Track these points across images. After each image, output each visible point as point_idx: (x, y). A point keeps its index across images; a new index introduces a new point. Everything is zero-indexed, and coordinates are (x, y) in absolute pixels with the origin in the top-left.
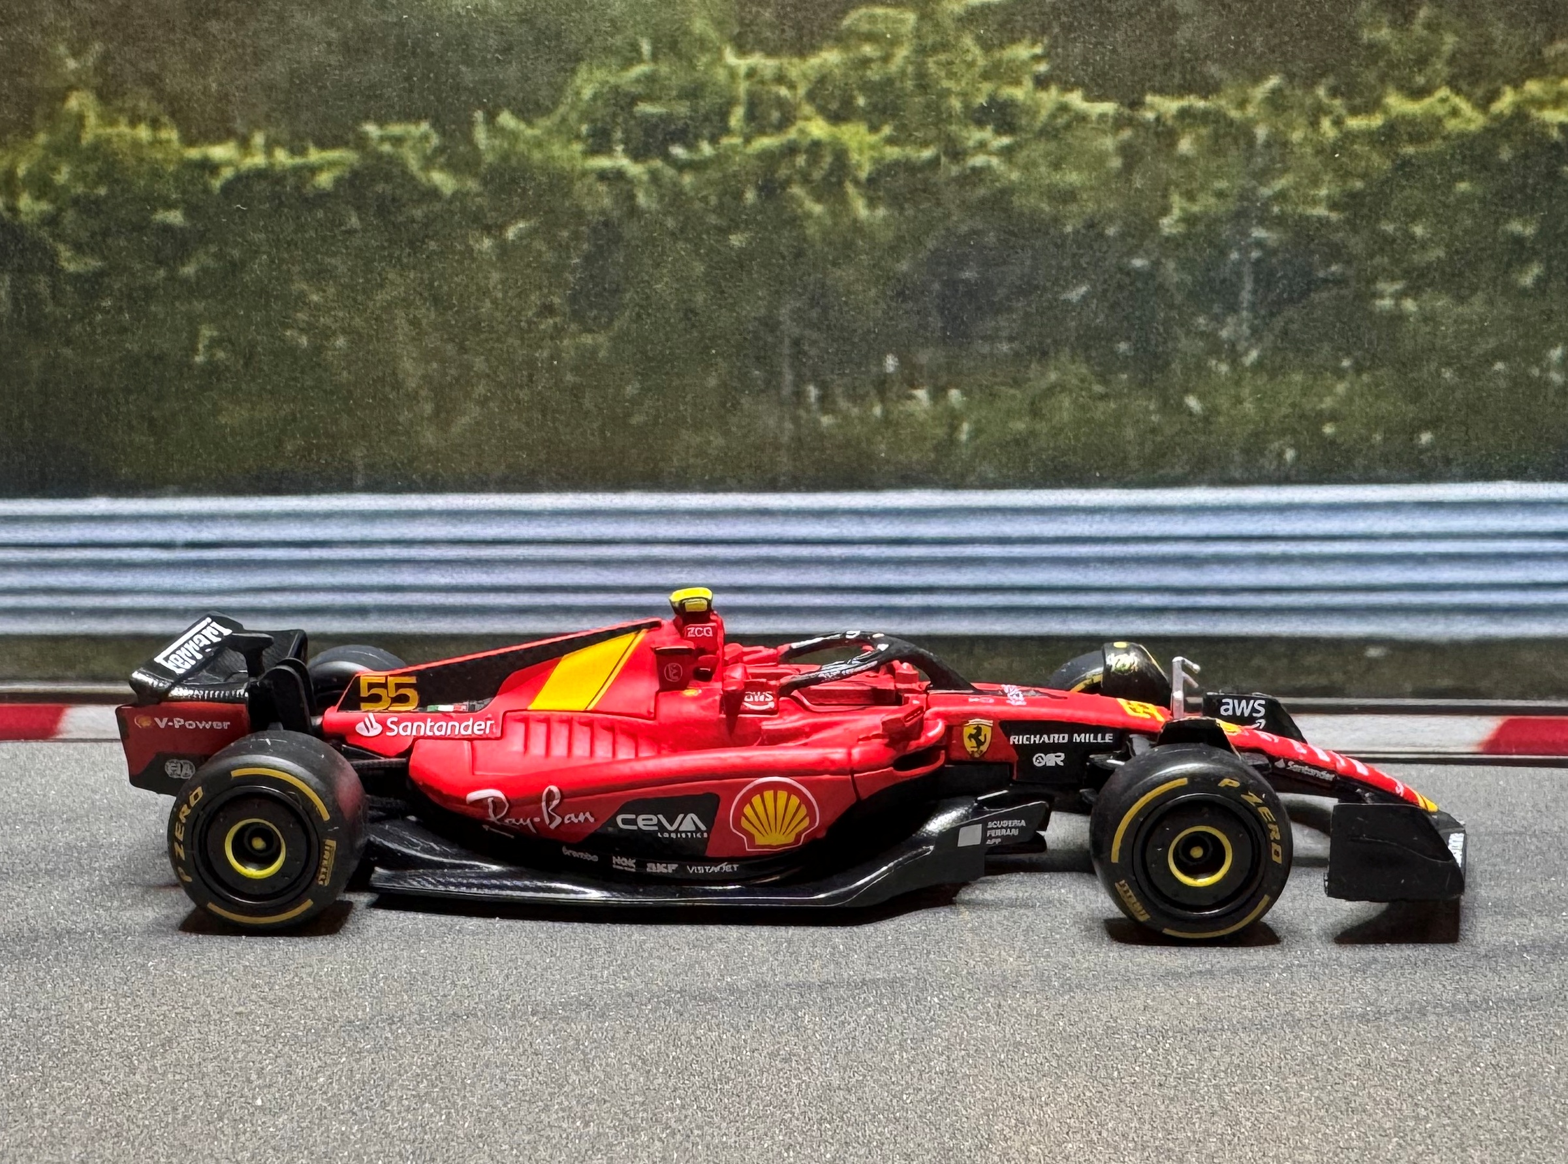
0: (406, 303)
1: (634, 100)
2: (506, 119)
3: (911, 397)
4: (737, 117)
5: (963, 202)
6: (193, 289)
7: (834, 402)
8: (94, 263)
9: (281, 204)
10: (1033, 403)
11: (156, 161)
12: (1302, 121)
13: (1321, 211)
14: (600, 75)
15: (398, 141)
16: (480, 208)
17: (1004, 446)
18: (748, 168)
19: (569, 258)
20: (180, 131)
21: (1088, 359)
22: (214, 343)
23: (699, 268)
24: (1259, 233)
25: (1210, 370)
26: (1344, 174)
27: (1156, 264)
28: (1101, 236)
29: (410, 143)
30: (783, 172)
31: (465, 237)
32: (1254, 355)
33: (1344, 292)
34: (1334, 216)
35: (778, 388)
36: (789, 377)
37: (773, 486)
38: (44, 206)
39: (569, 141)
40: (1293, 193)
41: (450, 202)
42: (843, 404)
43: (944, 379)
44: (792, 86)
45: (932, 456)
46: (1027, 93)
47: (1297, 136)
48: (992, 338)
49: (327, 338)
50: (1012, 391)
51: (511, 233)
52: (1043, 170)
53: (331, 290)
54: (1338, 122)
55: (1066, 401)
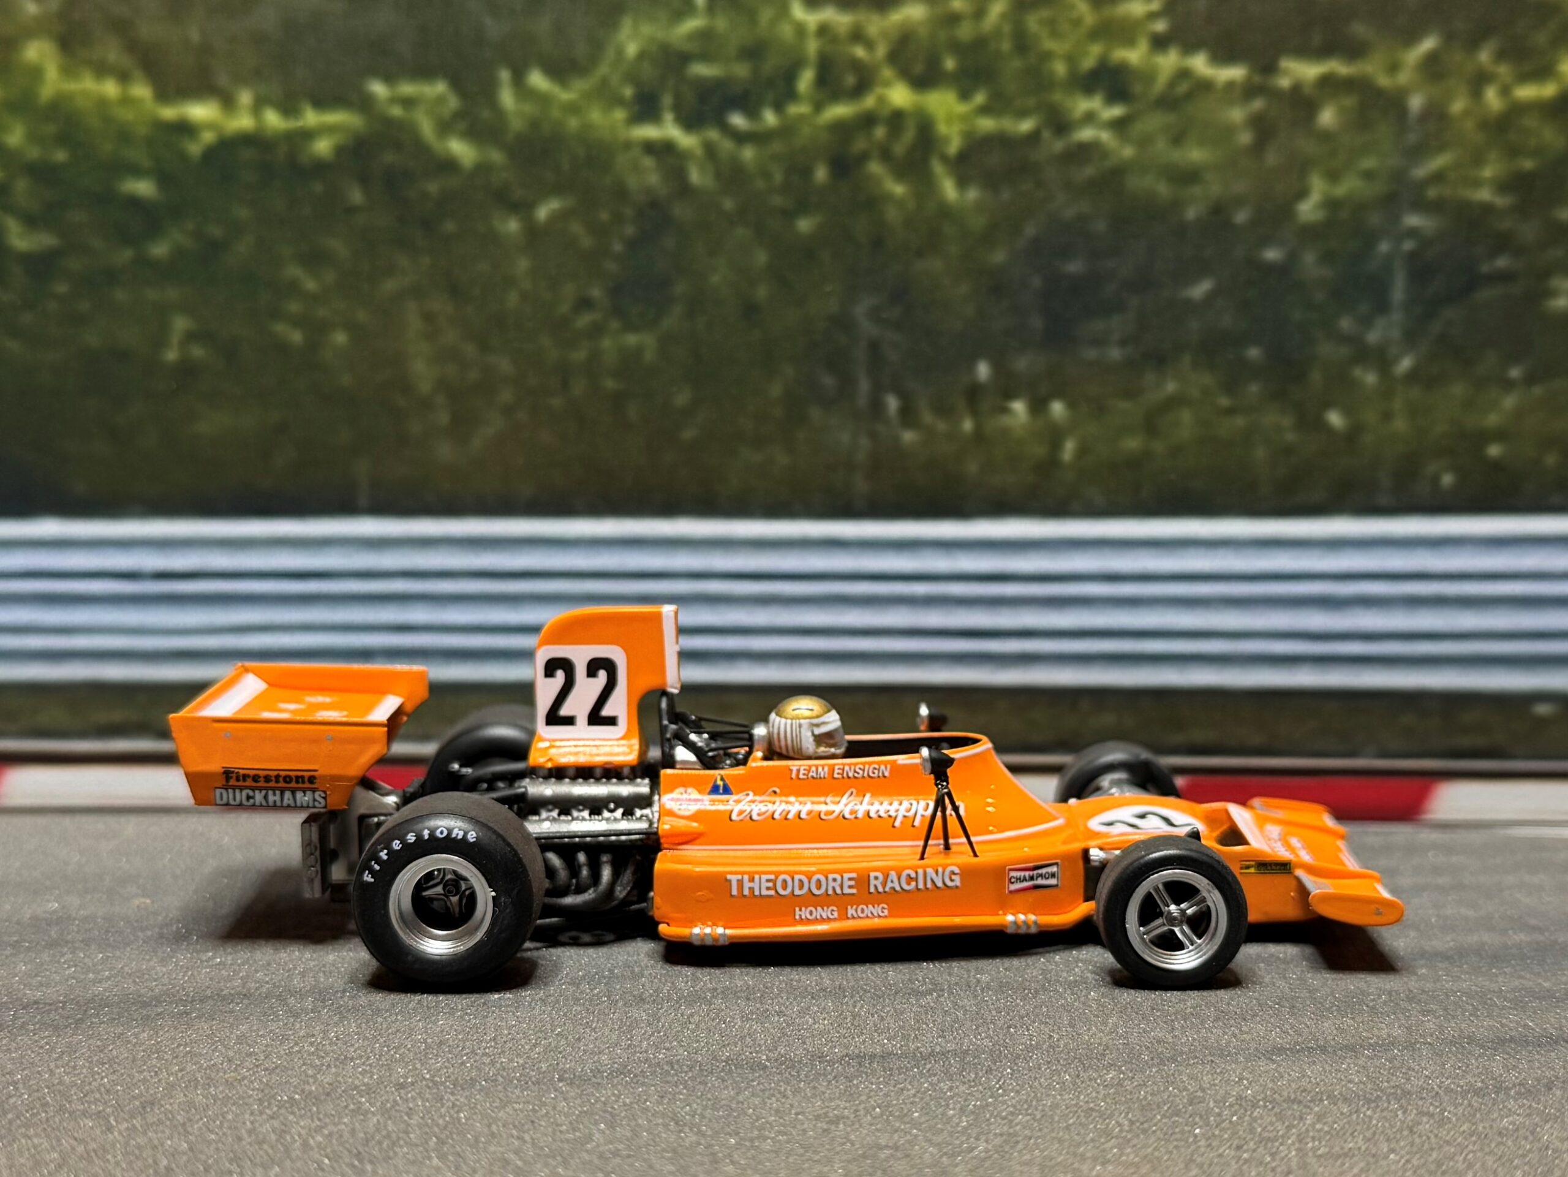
0: (418, 293)
1: (686, 58)
2: (537, 80)
3: (1005, 410)
4: (806, 80)
5: (1069, 182)
6: (167, 271)
7: (918, 415)
8: (48, 240)
9: (272, 175)
10: (1148, 417)
11: (126, 122)
12: (1462, 89)
13: (1484, 195)
14: (647, 30)
15: (408, 103)
16: (507, 184)
17: (1113, 468)
18: (819, 141)
19: (610, 243)
20: (154, 87)
21: (1212, 367)
22: (191, 337)
23: (761, 257)
24: (1413, 220)
25: (1354, 381)
26: (1513, 152)
27: (1293, 257)
28: (1228, 222)
29: (422, 107)
30: (860, 145)
31: (487, 215)
32: (1406, 364)
33: (1514, 289)
34: (1502, 201)
35: (852, 396)
36: (864, 385)
37: (846, 511)
39: (611, 107)
40: (1452, 175)
41: (471, 176)
42: (927, 417)
43: (1045, 389)
44: (869, 45)
45: (1031, 478)
46: (1143, 56)
47: (1458, 106)
48: (1099, 342)
49: (323, 332)
50: (1124, 405)
51: (543, 212)
52: (1161, 146)
53: (330, 276)
54: (1505, 91)
55: (1186, 416)
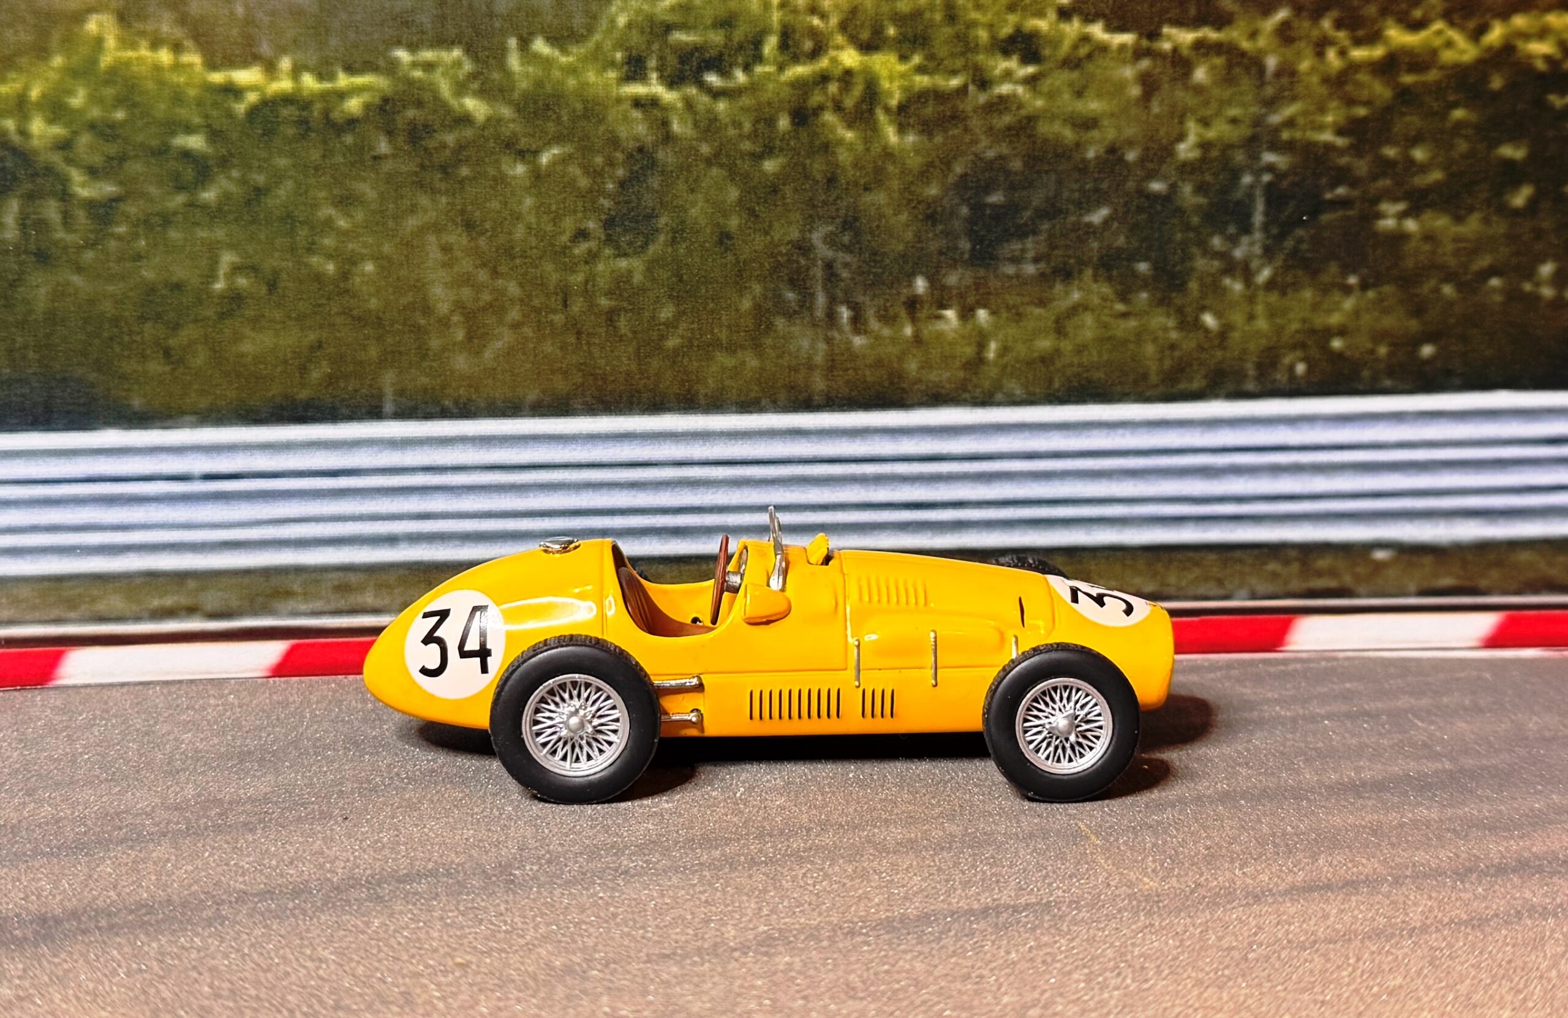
0: (437, 228)
1: (668, 28)
2: (540, 46)
3: (939, 317)
4: (770, 45)
5: (991, 128)
6: (215, 214)
7: (866, 323)
8: (109, 189)
9: (309, 129)
10: (1057, 321)
11: (178, 86)
12: (1309, 52)
13: (1327, 137)
15: (429, 67)
16: (514, 134)
17: (1030, 363)
18: (782, 95)
19: (603, 183)
20: (204, 56)
21: (1109, 279)
22: (236, 269)
23: (733, 194)
24: (1269, 157)
25: (1225, 290)
26: (1350, 102)
27: (1173, 187)
28: (1121, 160)
29: (440, 70)
30: (816, 99)
31: (497, 161)
32: (1265, 274)
33: (1351, 213)
34: (1341, 142)
35: (811, 309)
36: (821, 300)
37: (807, 405)
38: (57, 130)
39: (604, 69)
40: (1301, 121)
41: (483, 128)
42: (874, 324)
43: (971, 300)
44: (823, 16)
45: (961, 374)
46: (1051, 24)
47: (1304, 66)
48: (1016, 260)
49: (354, 263)
50: (1038, 311)
51: (545, 159)
52: (1066, 99)
53: (360, 216)
54: (1342, 53)
55: (1089, 319)
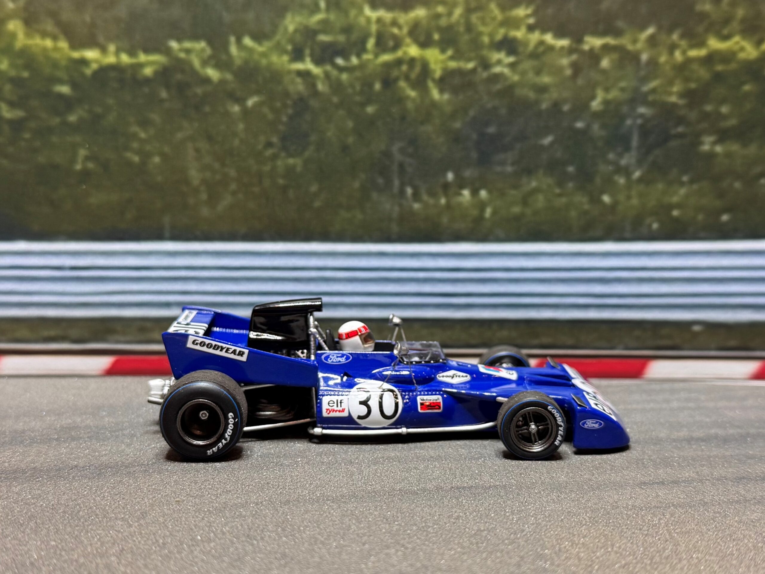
0: (193, 139)
1: (316, 32)
2: (248, 41)
3: (460, 194)
4: (371, 43)
5: (489, 91)
6: (75, 128)
7: (420, 196)
8: (20, 114)
9: (125, 84)
10: (524, 198)
11: (56, 59)
12: (665, 51)
13: (673, 99)
14: (298, 19)
15: (188, 51)
16: (234, 89)
17: (508, 220)
18: (377, 71)
19: (281, 117)
20: (69, 43)
21: (552, 175)
22: (87, 158)
23: (350, 124)
24: (642, 110)
25: (615, 182)
26: (687, 80)
28: (560, 110)
29: (194, 53)
30: (395, 73)
31: (224, 104)
32: (637, 174)
33: (685, 141)
34: (681, 102)
35: (391, 188)
36: (397, 183)
39: (281, 55)
40: (659, 90)
41: (217, 86)
42: (425, 197)
43: (477, 185)
44: (400, 27)
45: (471, 225)
46: (523, 34)
47: (663, 59)
48: (503, 163)
49: (149, 157)
50: (513, 192)
51: (250, 103)
52: (531, 75)
53: (152, 132)
54: (684, 53)
55: (541, 197)
